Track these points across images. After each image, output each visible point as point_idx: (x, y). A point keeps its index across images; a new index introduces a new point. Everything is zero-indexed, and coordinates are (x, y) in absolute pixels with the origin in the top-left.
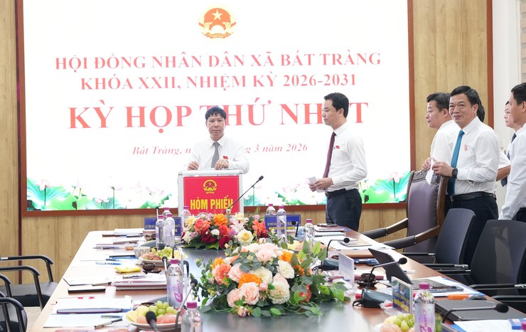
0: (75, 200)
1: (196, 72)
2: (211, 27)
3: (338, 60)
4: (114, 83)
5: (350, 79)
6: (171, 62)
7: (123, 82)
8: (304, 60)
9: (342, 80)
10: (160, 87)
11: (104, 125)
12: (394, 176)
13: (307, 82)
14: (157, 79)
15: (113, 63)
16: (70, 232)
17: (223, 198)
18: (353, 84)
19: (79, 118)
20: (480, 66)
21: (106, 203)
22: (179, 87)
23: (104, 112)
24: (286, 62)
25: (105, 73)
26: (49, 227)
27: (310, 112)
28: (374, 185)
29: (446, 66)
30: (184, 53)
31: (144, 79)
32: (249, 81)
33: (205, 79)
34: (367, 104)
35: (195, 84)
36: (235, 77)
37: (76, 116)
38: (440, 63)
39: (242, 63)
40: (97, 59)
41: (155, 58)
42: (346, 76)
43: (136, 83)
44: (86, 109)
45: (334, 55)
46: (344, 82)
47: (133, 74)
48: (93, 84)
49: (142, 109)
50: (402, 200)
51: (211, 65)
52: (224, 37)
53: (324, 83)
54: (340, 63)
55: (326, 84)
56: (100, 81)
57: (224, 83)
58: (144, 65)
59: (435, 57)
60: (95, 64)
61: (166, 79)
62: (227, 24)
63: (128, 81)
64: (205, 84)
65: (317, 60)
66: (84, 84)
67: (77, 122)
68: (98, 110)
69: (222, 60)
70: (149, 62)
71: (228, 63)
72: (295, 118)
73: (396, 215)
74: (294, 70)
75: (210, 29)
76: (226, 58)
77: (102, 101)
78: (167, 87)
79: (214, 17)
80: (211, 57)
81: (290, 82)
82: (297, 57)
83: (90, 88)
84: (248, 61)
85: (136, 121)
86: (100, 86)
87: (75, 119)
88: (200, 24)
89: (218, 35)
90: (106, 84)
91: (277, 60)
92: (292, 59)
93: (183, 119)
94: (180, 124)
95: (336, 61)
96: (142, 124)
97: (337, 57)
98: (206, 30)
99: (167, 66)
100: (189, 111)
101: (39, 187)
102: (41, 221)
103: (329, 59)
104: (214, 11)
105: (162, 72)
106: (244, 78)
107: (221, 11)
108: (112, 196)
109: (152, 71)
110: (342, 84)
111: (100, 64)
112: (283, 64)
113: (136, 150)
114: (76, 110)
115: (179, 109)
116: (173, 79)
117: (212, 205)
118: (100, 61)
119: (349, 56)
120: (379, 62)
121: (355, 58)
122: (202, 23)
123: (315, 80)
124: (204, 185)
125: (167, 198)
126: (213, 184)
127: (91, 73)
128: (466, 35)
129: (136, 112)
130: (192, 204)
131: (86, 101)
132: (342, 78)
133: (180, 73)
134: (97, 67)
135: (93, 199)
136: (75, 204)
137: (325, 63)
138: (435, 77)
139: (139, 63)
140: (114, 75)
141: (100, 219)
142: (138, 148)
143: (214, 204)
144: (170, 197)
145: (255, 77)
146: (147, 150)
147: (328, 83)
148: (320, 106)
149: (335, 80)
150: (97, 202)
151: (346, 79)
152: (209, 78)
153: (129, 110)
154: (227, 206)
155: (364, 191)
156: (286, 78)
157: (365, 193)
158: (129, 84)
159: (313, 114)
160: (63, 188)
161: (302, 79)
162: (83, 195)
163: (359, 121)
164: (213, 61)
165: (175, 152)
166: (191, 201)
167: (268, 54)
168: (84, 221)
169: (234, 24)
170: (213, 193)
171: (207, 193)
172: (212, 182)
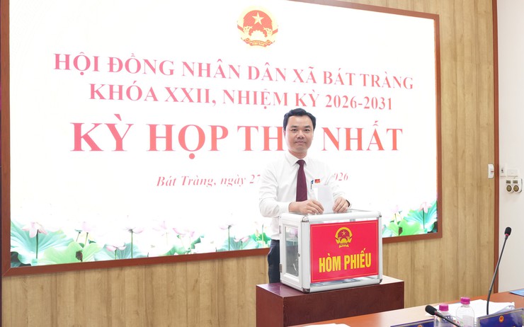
0: (80, 248)
1: (234, 84)
2: (251, 32)
3: (376, 82)
4: (134, 93)
5: (387, 102)
6: (204, 70)
7: (145, 92)
8: (346, 79)
9: (380, 105)
10: (191, 101)
11: (119, 147)
12: (424, 206)
13: (348, 104)
14: (188, 91)
15: (133, 66)
16: (73, 293)
17: (360, 253)
18: (390, 108)
19: (87, 138)
21: (122, 251)
22: (214, 102)
23: (121, 129)
24: (328, 80)
25: (123, 79)
26: (42, 288)
27: (351, 137)
28: (407, 216)
29: (464, 95)
30: (220, 60)
31: (172, 90)
32: (291, 99)
33: (244, 94)
34: (401, 130)
35: (232, 100)
36: (276, 94)
37: (83, 134)
38: (460, 91)
39: (284, 78)
40: (111, 59)
41: (185, 64)
42: (383, 99)
43: (162, 94)
44: (96, 125)
45: (373, 76)
46: (382, 106)
47: (158, 82)
48: (105, 92)
49: (169, 128)
50: (430, 231)
51: (250, 78)
52: (265, 46)
53: (364, 106)
54: (379, 86)
55: (366, 108)
56: (116, 89)
57: (265, 100)
58: (172, 72)
59: (456, 85)
60: (109, 66)
61: (199, 91)
62: (269, 31)
63: (151, 90)
64: (244, 100)
65: (358, 80)
66: (94, 92)
67: (84, 143)
68: (112, 127)
69: (263, 72)
70: (179, 68)
71: (269, 76)
72: (336, 144)
74: (336, 90)
75: (250, 34)
76: (267, 71)
77: (118, 116)
78: (199, 101)
79: (254, 20)
80: (250, 68)
81: (332, 103)
82: (339, 76)
83: (102, 97)
84: (291, 76)
85: (161, 144)
86: (116, 96)
87: (80, 138)
88: (239, 27)
89: (259, 43)
91: (319, 77)
92: (335, 77)
93: (219, 142)
94: (214, 148)
95: (375, 84)
96: (169, 147)
97: (375, 79)
98: (246, 35)
99: (200, 75)
100: (225, 132)
101: (28, 233)
102: (31, 281)
103: (369, 80)
104: (254, 13)
105: (194, 82)
106: (286, 94)
107: (262, 14)
108: (129, 242)
109: (182, 80)
110: (380, 108)
111: (116, 67)
112: (325, 82)
113: (161, 181)
114: (82, 126)
115: (214, 129)
116: (207, 91)
117: (346, 263)
118: (115, 61)
119: (386, 79)
120: (411, 86)
121: (392, 81)
122: (242, 26)
123: (355, 102)
124: (337, 236)
125: (199, 241)
126: (347, 234)
127: (103, 78)
128: (478, 66)
129: (161, 132)
130: (321, 265)
131: (96, 114)
132: (380, 101)
133: (216, 85)
134: (111, 70)
135: (105, 247)
136: (79, 255)
137: (365, 85)
138: (456, 105)
139: (166, 68)
140: (135, 82)
141: (114, 273)
142: (164, 178)
143: (348, 262)
144: (201, 239)
145: (297, 95)
146: (175, 180)
147: (367, 106)
148: (360, 131)
149: (373, 103)
150: (110, 250)
151: (383, 103)
152: (248, 93)
153: (153, 128)
154: (364, 263)
155: (398, 223)
156: (328, 98)
157: (400, 225)
158: (154, 95)
159: (353, 139)
160: (62, 233)
161: (343, 100)
162: (91, 242)
163: (395, 148)
164: (253, 73)
165: (208, 182)
166: (320, 259)
167: (311, 69)
168: (92, 277)
169: (276, 31)
170: (348, 246)
171: (340, 246)
172: (346, 231)
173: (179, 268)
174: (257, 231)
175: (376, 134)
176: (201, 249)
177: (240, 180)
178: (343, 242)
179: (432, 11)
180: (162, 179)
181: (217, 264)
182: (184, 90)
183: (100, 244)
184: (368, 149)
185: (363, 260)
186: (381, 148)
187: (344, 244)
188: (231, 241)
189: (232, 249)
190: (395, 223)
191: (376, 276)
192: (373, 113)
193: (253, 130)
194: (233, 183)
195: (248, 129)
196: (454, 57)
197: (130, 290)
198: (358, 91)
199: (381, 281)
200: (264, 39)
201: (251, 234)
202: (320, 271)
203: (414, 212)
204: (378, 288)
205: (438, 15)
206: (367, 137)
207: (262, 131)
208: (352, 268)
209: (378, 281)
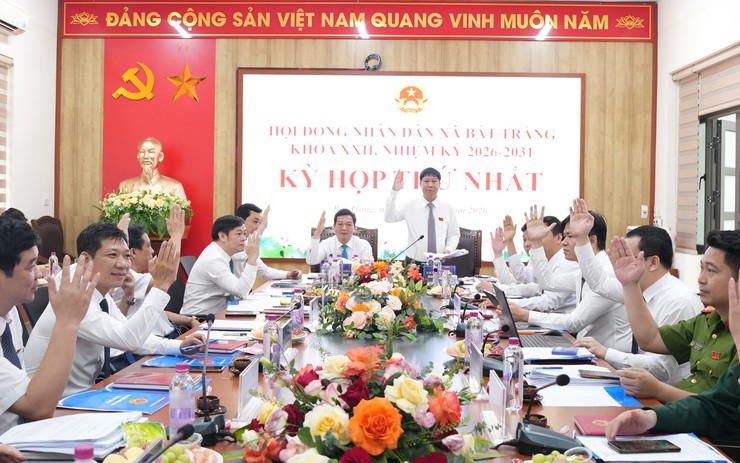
0: (282, 249)
1: (391, 141)
2: (405, 102)
3: (517, 135)
4: (319, 149)
5: (527, 152)
6: (369, 132)
7: (327, 149)
8: (487, 134)
9: (520, 153)
10: (359, 154)
11: (309, 185)
13: (489, 153)
14: (357, 147)
15: (319, 131)
18: (531, 156)
19: (288, 179)
20: (644, 143)
22: (376, 154)
23: (310, 174)
24: (471, 135)
25: (311, 140)
27: (491, 180)
29: (614, 143)
30: (381, 124)
31: (346, 147)
32: (438, 151)
33: (399, 148)
34: (541, 174)
35: (390, 153)
36: (425, 147)
37: (286, 177)
38: (608, 139)
39: (432, 135)
40: (305, 128)
41: (355, 128)
42: (524, 149)
43: (338, 150)
44: (295, 171)
45: (513, 130)
46: (522, 154)
47: (336, 142)
48: (301, 149)
49: (343, 173)
51: (404, 136)
52: (417, 112)
53: (504, 154)
54: (519, 138)
55: (505, 156)
56: (307, 147)
57: (416, 152)
58: (345, 135)
59: (604, 134)
60: (303, 133)
61: (365, 147)
62: (419, 100)
63: (331, 147)
64: (399, 153)
65: (499, 134)
66: (293, 149)
67: (286, 182)
68: (304, 172)
69: (414, 132)
70: (350, 132)
71: (420, 134)
72: (477, 185)
74: (478, 142)
75: (405, 104)
76: (418, 130)
77: (309, 165)
78: (365, 154)
79: (408, 94)
80: (404, 129)
81: (474, 153)
82: (481, 131)
83: (298, 153)
84: (438, 133)
85: (337, 182)
86: (307, 151)
87: (284, 179)
88: (396, 100)
89: (411, 110)
90: (312, 149)
91: (463, 133)
92: (477, 133)
93: (379, 183)
94: (375, 186)
95: (515, 136)
96: (343, 186)
97: (516, 133)
98: (401, 105)
99: (366, 136)
100: (384, 176)
103: (509, 134)
104: (409, 88)
105: (362, 141)
106: (433, 148)
107: (414, 88)
109: (353, 139)
110: (520, 156)
111: (308, 133)
112: (468, 137)
114: (286, 172)
115: (375, 173)
116: (371, 147)
118: (307, 129)
119: (527, 132)
120: (553, 137)
121: (532, 134)
122: (398, 99)
123: (496, 152)
127: (299, 141)
128: (632, 116)
129: (337, 175)
131: (294, 165)
132: (520, 150)
133: (377, 142)
134: (305, 135)
135: (298, 249)
136: (282, 253)
137: (505, 138)
138: (603, 152)
139: (342, 132)
140: (320, 142)
145: (443, 148)
147: (507, 155)
148: (499, 175)
149: (513, 152)
150: (301, 252)
151: (523, 152)
152: (402, 147)
153: (332, 173)
156: (470, 149)
158: (333, 151)
159: (493, 182)
160: (272, 239)
161: (484, 151)
162: (289, 246)
163: (534, 189)
164: (407, 133)
165: (370, 211)
167: (455, 128)
169: (426, 100)
175: (515, 178)
179: (579, 71)
182: (354, 146)
183: (295, 247)
184: (507, 189)
186: (520, 189)
188: (386, 253)
192: (513, 161)
196: (603, 110)
198: (498, 143)
200: (416, 107)
205: (585, 74)
206: (506, 180)
207: (413, 174)
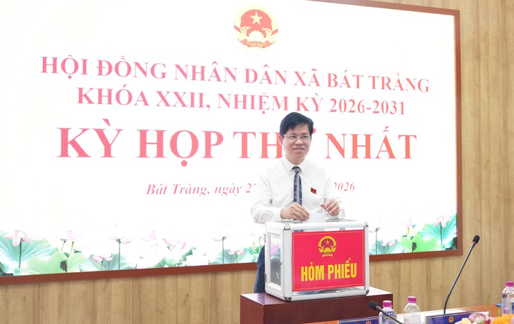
0: (65, 258)
1: (231, 88)
2: (248, 33)
3: (387, 84)
4: (124, 97)
5: (399, 106)
6: (198, 73)
7: (136, 96)
8: (353, 82)
9: (391, 109)
10: (184, 105)
11: (108, 153)
12: (441, 220)
13: (355, 108)
14: (181, 95)
15: (123, 69)
16: (56, 305)
17: (344, 263)
18: (402, 113)
19: (74, 143)
21: (109, 262)
22: (208, 106)
23: (110, 135)
24: (333, 83)
25: (112, 82)
26: (24, 299)
27: (358, 144)
28: (422, 231)
29: (489, 98)
30: (215, 62)
31: (164, 94)
32: (292, 104)
33: (240, 98)
34: (415, 136)
35: (228, 104)
36: (275, 98)
37: (69, 140)
38: (484, 94)
39: (284, 81)
40: (100, 62)
41: (178, 66)
42: (395, 103)
43: (153, 98)
44: (84, 130)
45: (383, 78)
46: (393, 111)
47: (150, 86)
48: (94, 96)
49: (160, 134)
50: (448, 247)
51: (247, 81)
52: (264, 47)
53: (373, 110)
54: (390, 89)
55: (375, 112)
56: (105, 93)
57: (263, 104)
58: (164, 75)
59: (480, 87)
60: (98, 70)
61: (193, 95)
62: (268, 31)
63: (142, 94)
64: (240, 105)
65: (366, 83)
66: (82, 96)
67: (71, 149)
68: (100, 133)
69: (261, 75)
70: (171, 71)
71: (268, 79)
72: (342, 151)
73: (443, 264)
74: (341, 93)
75: (248, 35)
76: (266, 73)
77: (107, 121)
78: (192, 105)
79: (252, 20)
80: (247, 70)
81: (337, 107)
82: (345, 78)
83: (90, 102)
84: (292, 78)
85: (152, 150)
86: (105, 100)
87: (68, 144)
88: (236, 28)
89: (257, 44)
90: (113, 97)
91: (323, 80)
92: (340, 80)
93: (213, 149)
94: (208, 155)
95: (385, 86)
96: (160, 154)
97: (386, 81)
98: (243, 36)
99: (194, 78)
100: (220, 139)
101: (11, 241)
102: (12, 291)
103: (378, 83)
104: (252, 12)
105: (187, 86)
106: (286, 98)
107: (261, 13)
108: (117, 252)
109: (174, 84)
110: (391, 113)
111: (105, 71)
112: (330, 85)
113: (151, 189)
114: (69, 131)
115: (208, 135)
116: (201, 95)
117: (330, 272)
118: (105, 64)
119: (399, 81)
120: (427, 89)
121: (405, 84)
122: (239, 26)
123: (363, 107)
124: (320, 245)
125: (190, 253)
126: (331, 243)
127: (92, 82)
128: (506, 67)
129: (152, 137)
130: (303, 274)
132: (391, 105)
133: (210, 89)
134: (100, 73)
135: (91, 257)
136: (64, 265)
137: (374, 88)
138: (480, 110)
139: (158, 71)
140: (125, 85)
141: (100, 284)
142: (154, 186)
143: (332, 272)
144: (193, 251)
145: (299, 99)
146: (166, 188)
147: (377, 110)
148: (368, 137)
149: (383, 107)
150: (96, 261)
151: (395, 107)
152: (245, 97)
153: (143, 134)
154: (349, 273)
155: (412, 238)
156: (333, 102)
157: (413, 240)
158: (144, 100)
159: (361, 147)
160: (47, 242)
161: (349, 105)
162: (76, 252)
163: (408, 156)
164: (251, 76)
165: (202, 191)
166: (302, 268)
167: (314, 72)
168: (77, 288)
169: (276, 31)
170: (331, 255)
171: (323, 256)
172: (329, 240)
173: (169, 281)
174: (254, 243)
175: (386, 141)
176: (192, 262)
177: (236, 190)
178: (327, 251)
179: (452, 7)
180: (152, 187)
181: (210, 277)
182: (177, 94)
183: (86, 254)
184: (378, 157)
185: (348, 271)
186: (392, 156)
187: (327, 253)
188: (225, 254)
189: (226, 262)
190: (408, 238)
191: (362, 287)
192: (384, 118)
193: (250, 137)
194: (228, 192)
195: (245, 136)
196: (478, 57)
197: (117, 303)
198: (366, 94)
199: (368, 292)
200: (263, 40)
201: (247, 247)
202: (302, 280)
203: (430, 226)
204: (364, 299)
205: (459, 11)
206: (376, 145)
207: (259, 137)
208: (336, 278)
209: (364, 293)
